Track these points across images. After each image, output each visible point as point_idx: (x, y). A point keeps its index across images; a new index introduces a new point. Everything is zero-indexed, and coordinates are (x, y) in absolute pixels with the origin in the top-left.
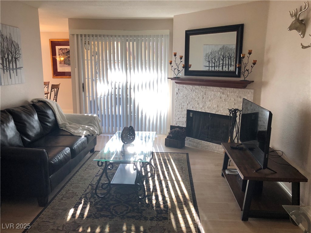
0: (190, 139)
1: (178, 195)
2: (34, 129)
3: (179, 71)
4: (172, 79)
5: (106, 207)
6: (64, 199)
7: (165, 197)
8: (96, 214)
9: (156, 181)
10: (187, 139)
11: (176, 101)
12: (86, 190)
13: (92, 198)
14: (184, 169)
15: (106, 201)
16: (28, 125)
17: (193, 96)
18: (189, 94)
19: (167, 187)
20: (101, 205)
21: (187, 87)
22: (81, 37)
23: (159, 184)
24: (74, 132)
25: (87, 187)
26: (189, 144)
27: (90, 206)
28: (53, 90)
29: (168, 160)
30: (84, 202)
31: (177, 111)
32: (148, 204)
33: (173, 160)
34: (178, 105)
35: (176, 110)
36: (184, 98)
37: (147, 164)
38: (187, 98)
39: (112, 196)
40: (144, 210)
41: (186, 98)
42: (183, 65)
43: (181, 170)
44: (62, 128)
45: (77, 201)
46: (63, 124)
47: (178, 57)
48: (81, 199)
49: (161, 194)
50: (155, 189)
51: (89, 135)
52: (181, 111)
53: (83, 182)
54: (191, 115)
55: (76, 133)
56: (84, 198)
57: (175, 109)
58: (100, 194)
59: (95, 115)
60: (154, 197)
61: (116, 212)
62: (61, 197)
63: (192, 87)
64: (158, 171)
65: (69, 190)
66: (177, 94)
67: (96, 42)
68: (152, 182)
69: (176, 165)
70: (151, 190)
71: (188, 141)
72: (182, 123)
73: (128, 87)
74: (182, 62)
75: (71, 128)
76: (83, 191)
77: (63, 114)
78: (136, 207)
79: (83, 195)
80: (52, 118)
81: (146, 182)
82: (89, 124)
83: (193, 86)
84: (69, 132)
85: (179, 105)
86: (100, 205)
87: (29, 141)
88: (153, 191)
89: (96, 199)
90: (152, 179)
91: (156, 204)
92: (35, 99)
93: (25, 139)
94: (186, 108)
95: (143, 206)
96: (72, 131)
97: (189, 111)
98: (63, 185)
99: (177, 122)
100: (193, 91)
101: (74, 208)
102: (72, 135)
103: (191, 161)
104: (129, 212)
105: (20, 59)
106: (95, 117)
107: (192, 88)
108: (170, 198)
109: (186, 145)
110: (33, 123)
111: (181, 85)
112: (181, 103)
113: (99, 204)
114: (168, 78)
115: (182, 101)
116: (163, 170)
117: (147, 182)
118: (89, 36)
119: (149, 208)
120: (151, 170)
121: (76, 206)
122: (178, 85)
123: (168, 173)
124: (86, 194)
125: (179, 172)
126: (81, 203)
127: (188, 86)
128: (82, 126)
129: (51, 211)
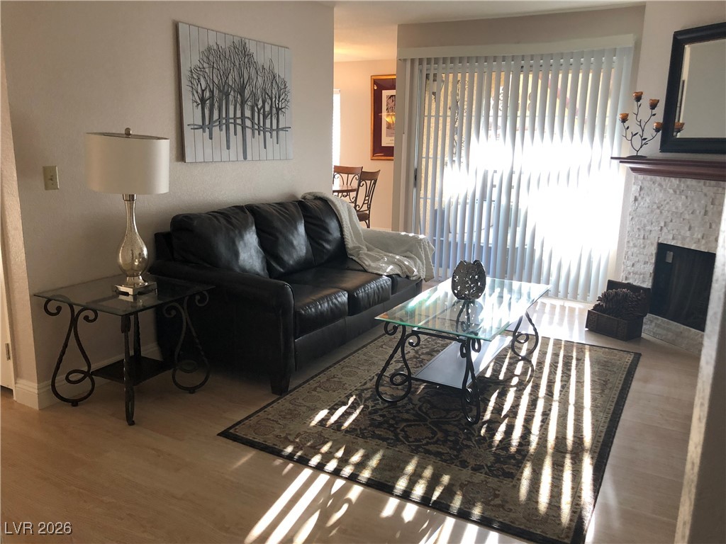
0: (659, 322)
1: (566, 436)
2: (293, 250)
3: (645, 139)
4: (623, 160)
5: (390, 422)
6: (318, 389)
7: (531, 433)
8: (365, 429)
9: (523, 397)
10: (652, 321)
11: (632, 219)
12: (365, 383)
13: (370, 401)
14: (609, 385)
15: (395, 412)
16: (281, 240)
17: (677, 208)
18: (668, 200)
19: (546, 415)
20: (383, 416)
21: (663, 183)
22: (419, 64)
23: (528, 405)
24: (370, 266)
25: (370, 378)
26: (654, 333)
27: (360, 413)
28: (364, 182)
29: (577, 359)
30: (353, 403)
31: (631, 244)
32: (484, 438)
33: (591, 361)
34: (636, 230)
35: (628, 242)
36: (652, 212)
37: (520, 360)
38: (661, 212)
39: (413, 404)
40: (468, 447)
41: (658, 211)
42: (658, 123)
43: (601, 385)
44: (351, 257)
45: (339, 399)
46: (355, 248)
47: (645, 102)
48: (348, 397)
49: (524, 426)
50: (513, 412)
51: (398, 275)
52: (642, 246)
53: (366, 368)
54: (669, 259)
55: (372, 268)
56: (356, 395)
57: (626, 240)
58: (391, 395)
59: (421, 236)
60: (502, 428)
61: (407, 437)
62: (316, 385)
63: (678, 182)
64: (540, 378)
65: (334, 377)
66: (636, 199)
67: (451, 75)
68: (515, 397)
69: (593, 373)
70: (504, 413)
71: (653, 324)
72: (641, 276)
73: (515, 183)
74: (654, 115)
75: (365, 258)
76: (360, 385)
77: (360, 229)
78: (454, 438)
79: (356, 390)
80: (336, 234)
81: (499, 393)
82: (406, 254)
83: (680, 181)
84: (362, 264)
85: (638, 229)
86: (381, 416)
87: (282, 270)
88: (506, 416)
89: (378, 404)
90: (516, 391)
91: (500, 441)
92: (310, 194)
93: (274, 265)
94: (657, 238)
95: (469, 439)
96: (368, 263)
97: (662, 249)
98: (328, 365)
99: (629, 273)
100: (678, 192)
101: (329, 409)
102: (365, 271)
103: (639, 373)
104: (435, 443)
105: (287, 111)
106: (421, 240)
107: (679, 186)
108: (540, 438)
109: (643, 335)
110: (293, 236)
111: (649, 177)
112: (645, 226)
113: (380, 413)
114: (612, 158)
115: (648, 221)
116: (555, 378)
117: (502, 395)
118: (436, 61)
119: (481, 446)
120: (524, 373)
121: (335, 407)
122: (641, 177)
123: (563, 387)
124: (363, 391)
125: (593, 388)
126: (344, 404)
127: (667, 179)
128: (389, 256)
129: (287, 405)
